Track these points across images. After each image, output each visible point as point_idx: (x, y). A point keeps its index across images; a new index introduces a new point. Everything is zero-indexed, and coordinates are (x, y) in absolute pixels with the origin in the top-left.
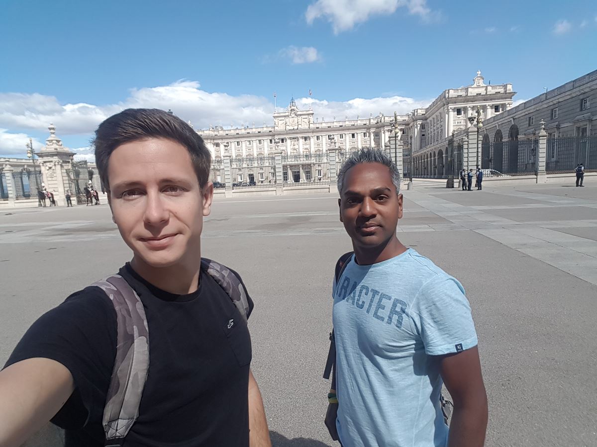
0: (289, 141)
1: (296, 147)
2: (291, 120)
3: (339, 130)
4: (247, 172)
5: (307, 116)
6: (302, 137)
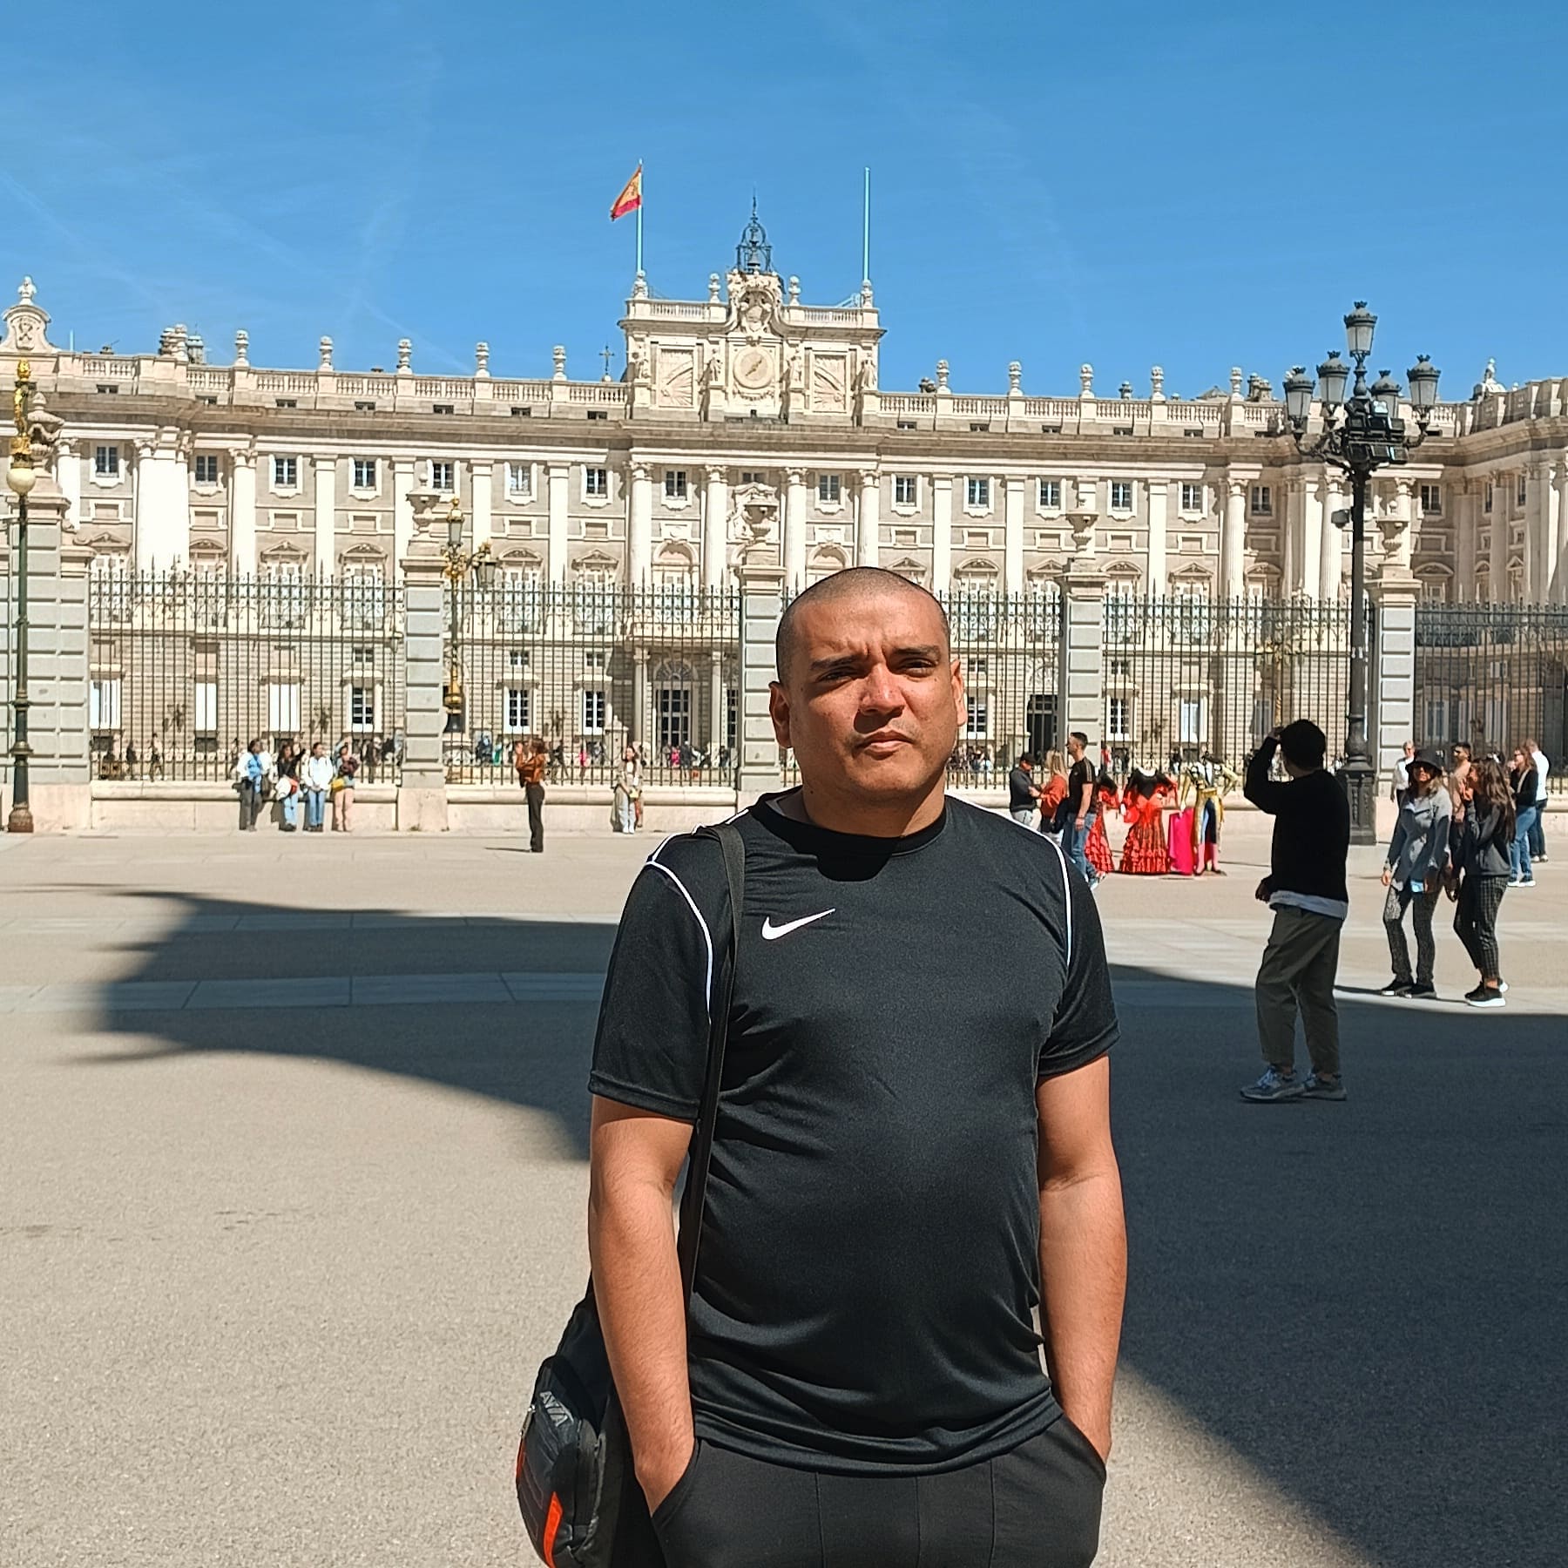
0: (718, 494)
2: (740, 357)
3: (1039, 453)
5: (841, 346)
6: (811, 471)
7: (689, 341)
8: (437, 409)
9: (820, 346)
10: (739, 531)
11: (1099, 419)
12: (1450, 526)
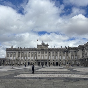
0: (41, 53)
1: (43, 54)
2: (42, 47)
3: (56, 50)
4: (27, 61)
6: (45, 52)
7: (40, 46)
8: (29, 50)
9: (46, 46)
11: (59, 49)
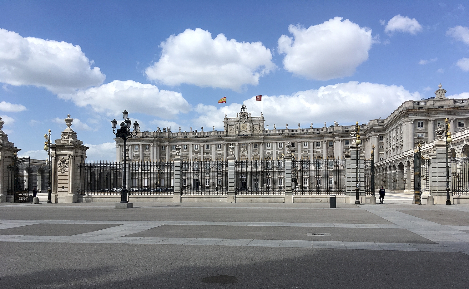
0: (237, 147)
1: (246, 153)
3: (291, 138)
4: (192, 178)
5: (258, 123)
6: (252, 143)
7: (233, 124)
8: (196, 137)
9: (254, 123)
10: (241, 153)
11: (301, 132)
12: (364, 147)
